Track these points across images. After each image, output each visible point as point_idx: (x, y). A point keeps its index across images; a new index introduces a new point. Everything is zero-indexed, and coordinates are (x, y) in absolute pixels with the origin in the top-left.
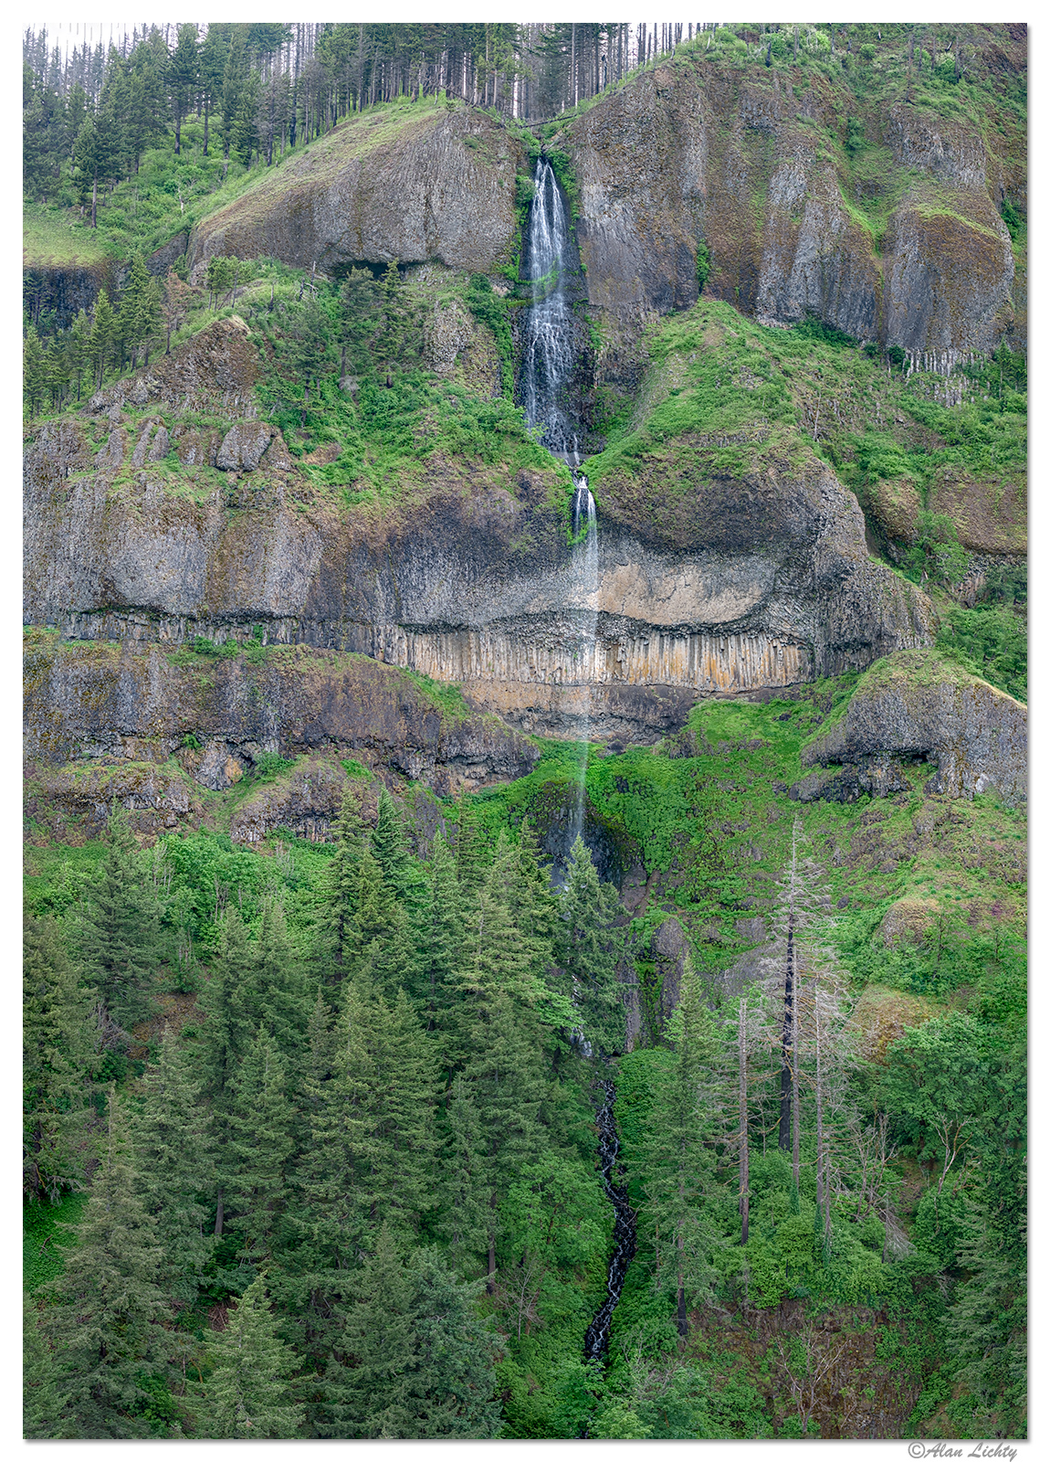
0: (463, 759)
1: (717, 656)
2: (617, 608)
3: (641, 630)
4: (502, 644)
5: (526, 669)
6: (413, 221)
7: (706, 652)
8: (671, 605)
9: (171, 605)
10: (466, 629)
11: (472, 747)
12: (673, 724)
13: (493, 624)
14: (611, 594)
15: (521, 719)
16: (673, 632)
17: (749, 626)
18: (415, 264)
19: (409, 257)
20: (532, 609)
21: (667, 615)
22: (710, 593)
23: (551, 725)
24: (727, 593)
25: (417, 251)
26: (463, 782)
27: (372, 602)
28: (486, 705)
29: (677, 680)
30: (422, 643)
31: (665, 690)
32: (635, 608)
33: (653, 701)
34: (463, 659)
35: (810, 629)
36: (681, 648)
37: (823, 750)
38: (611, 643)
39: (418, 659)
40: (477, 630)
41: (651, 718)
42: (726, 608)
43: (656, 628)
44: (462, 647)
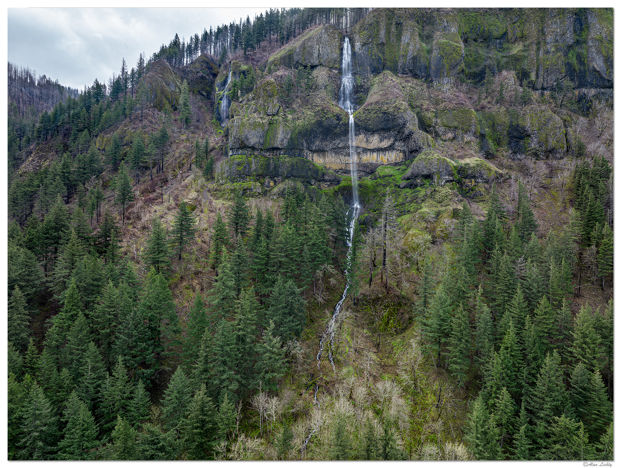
0: (324, 181)
1: (383, 156)
2: (360, 145)
3: (365, 150)
4: (333, 154)
5: (339, 160)
6: (315, 55)
7: (381, 155)
8: (372, 144)
9: (257, 146)
10: (325, 151)
11: (326, 178)
12: (372, 172)
13: (331, 150)
14: (358, 142)
15: (338, 172)
16: (373, 151)
17: (391, 148)
18: (316, 66)
19: (315, 64)
20: (340, 146)
21: (371, 146)
22: (381, 141)
23: (345, 173)
24: (385, 141)
25: (317, 62)
26: (324, 186)
27: (302, 145)
28: (329, 168)
29: (374, 162)
30: (315, 155)
31: (371, 164)
32: (364, 145)
33: (368, 167)
34: (324, 158)
35: (405, 148)
36: (375, 154)
37: (406, 177)
38: (359, 154)
39: (314, 158)
40: (327, 151)
41: (368, 170)
42: (385, 144)
43: (369, 150)
44: (324, 156)
